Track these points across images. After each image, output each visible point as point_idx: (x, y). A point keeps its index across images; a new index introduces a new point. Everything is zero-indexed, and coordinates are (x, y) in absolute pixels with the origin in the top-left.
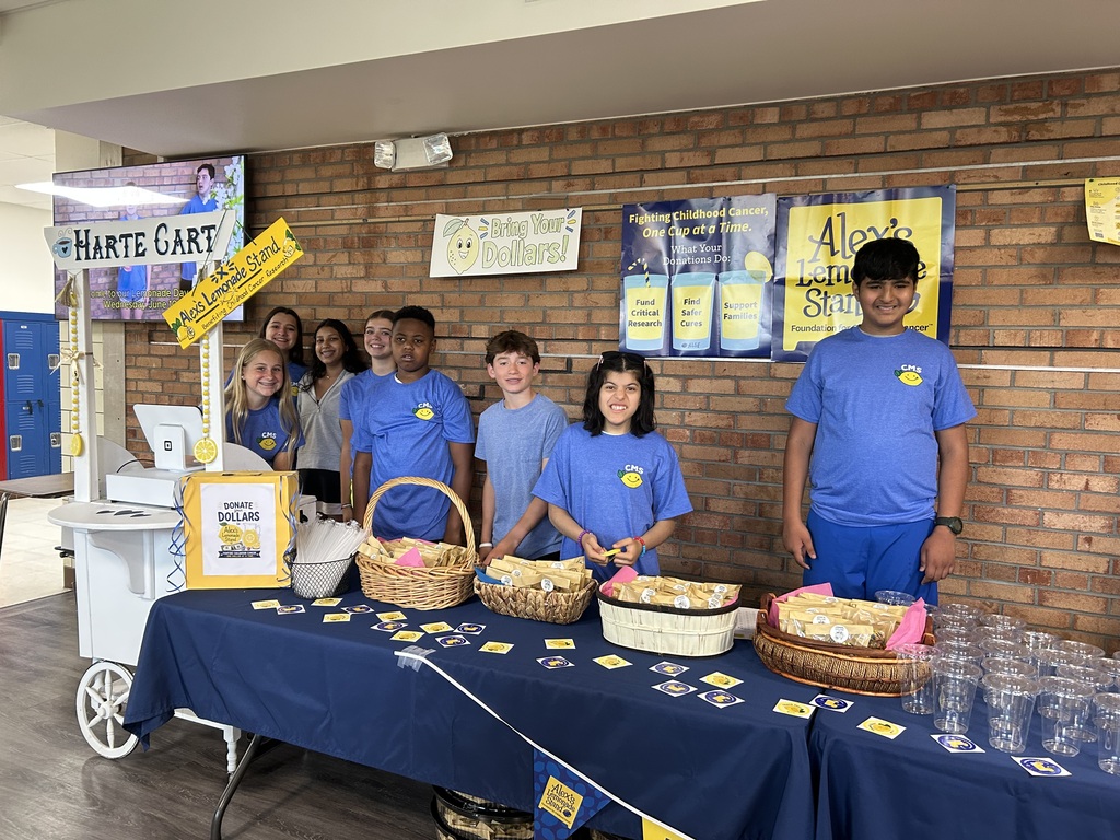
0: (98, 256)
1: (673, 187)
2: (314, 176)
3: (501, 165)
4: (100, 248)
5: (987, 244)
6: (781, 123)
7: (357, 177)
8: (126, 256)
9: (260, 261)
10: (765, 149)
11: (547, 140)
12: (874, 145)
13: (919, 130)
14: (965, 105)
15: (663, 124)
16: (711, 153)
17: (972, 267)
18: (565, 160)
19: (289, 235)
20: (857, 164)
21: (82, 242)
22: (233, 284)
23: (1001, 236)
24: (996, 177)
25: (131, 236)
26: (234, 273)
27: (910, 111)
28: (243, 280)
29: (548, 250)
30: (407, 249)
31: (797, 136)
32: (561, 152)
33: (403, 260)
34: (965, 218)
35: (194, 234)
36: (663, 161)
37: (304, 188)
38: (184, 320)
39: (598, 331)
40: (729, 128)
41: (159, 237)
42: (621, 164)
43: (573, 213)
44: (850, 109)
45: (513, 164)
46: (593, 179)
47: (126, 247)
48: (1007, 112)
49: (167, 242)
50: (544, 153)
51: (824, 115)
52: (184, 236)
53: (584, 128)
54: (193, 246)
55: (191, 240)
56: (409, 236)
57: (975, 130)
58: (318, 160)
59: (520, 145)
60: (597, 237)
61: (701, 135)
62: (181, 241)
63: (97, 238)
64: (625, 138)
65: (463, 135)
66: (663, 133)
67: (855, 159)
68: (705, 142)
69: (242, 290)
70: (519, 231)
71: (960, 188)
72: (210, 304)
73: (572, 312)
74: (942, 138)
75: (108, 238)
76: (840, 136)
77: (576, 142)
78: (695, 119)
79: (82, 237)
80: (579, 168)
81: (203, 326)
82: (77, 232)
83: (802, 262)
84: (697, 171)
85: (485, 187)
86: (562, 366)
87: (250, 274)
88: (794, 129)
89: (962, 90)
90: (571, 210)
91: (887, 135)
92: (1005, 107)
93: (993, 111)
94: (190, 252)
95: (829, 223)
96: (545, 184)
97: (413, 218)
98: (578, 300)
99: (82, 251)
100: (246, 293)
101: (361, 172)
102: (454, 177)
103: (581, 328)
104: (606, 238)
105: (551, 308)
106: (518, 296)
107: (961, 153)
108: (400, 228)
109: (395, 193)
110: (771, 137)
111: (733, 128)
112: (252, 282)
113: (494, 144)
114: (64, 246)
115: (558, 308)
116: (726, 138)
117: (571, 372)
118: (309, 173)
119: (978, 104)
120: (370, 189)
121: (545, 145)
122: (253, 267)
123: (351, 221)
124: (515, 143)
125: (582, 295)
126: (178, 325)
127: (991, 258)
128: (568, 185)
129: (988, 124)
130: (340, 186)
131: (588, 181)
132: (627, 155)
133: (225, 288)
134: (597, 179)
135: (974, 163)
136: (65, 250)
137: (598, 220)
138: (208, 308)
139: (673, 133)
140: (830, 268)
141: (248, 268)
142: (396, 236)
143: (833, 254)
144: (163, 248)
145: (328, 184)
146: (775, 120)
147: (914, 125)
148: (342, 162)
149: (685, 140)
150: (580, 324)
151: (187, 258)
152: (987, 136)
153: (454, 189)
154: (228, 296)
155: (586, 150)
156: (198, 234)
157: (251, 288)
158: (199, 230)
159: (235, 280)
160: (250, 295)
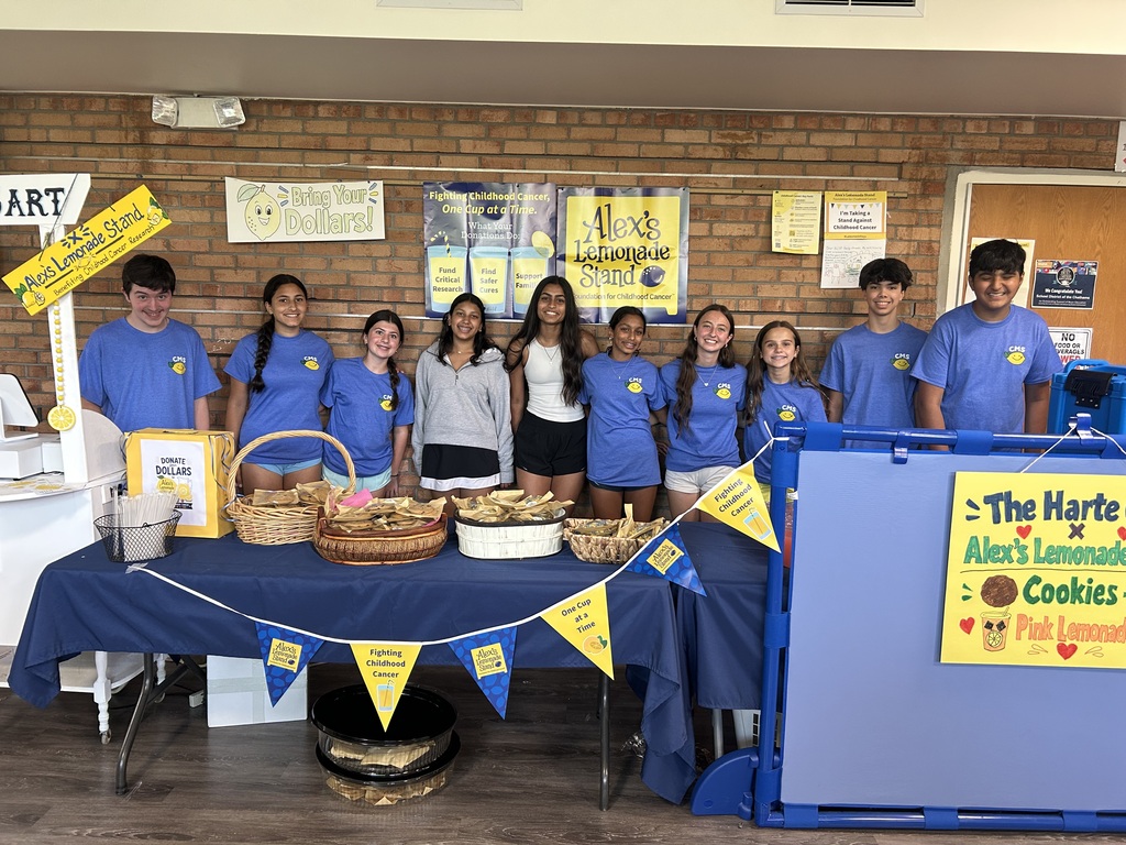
1: (468, 170)
2: (69, 124)
3: (297, 134)
5: (710, 235)
6: (558, 125)
7: (126, 130)
9: (121, 227)
10: (546, 146)
11: (344, 115)
12: (630, 151)
13: (663, 142)
14: (694, 127)
15: (456, 113)
16: (501, 143)
17: (700, 251)
18: (363, 135)
19: (152, 203)
20: (617, 165)
22: (89, 250)
23: (720, 229)
24: (716, 184)
27: (657, 127)
28: (101, 246)
29: (354, 219)
30: (192, 208)
31: (573, 136)
32: (359, 128)
33: (187, 219)
34: (696, 214)
35: (35, 196)
36: (458, 146)
37: (54, 135)
38: (30, 285)
39: (403, 294)
40: (515, 124)
42: (419, 145)
43: (375, 185)
44: (612, 120)
45: (309, 134)
46: (391, 157)
48: (723, 136)
50: (342, 127)
51: (593, 122)
52: (23, 197)
53: (382, 109)
54: (35, 209)
56: (194, 195)
57: (702, 147)
58: (74, 107)
59: (316, 117)
60: (398, 209)
61: (491, 127)
62: (18, 202)
64: (422, 122)
65: (252, 100)
66: (456, 121)
67: (617, 161)
68: (495, 134)
70: (323, 200)
71: (692, 191)
72: (62, 270)
73: (376, 276)
74: (679, 151)
76: (605, 141)
77: (375, 120)
78: (486, 112)
80: (377, 144)
81: (56, 292)
83: (578, 242)
84: (488, 158)
85: (279, 153)
87: (109, 240)
88: (569, 132)
89: (692, 115)
90: (372, 182)
91: (640, 144)
92: (721, 132)
93: (714, 133)
94: (31, 214)
95: (599, 212)
96: (343, 156)
97: (199, 178)
98: (382, 265)
101: (131, 125)
102: (243, 141)
103: (385, 291)
104: (407, 210)
105: (355, 272)
106: (320, 259)
107: (692, 164)
108: (184, 187)
109: (172, 150)
110: (550, 136)
111: (519, 124)
113: (288, 112)
115: (363, 272)
116: (514, 132)
118: (63, 120)
119: (703, 128)
120: (143, 143)
121: (342, 119)
122: (112, 233)
123: (121, 176)
124: (311, 114)
125: (386, 261)
126: (22, 290)
127: (714, 245)
128: (367, 159)
129: (710, 144)
130: (103, 136)
131: (386, 157)
132: (424, 137)
133: (80, 253)
134: (394, 156)
135: (700, 172)
137: (398, 193)
138: (59, 274)
139: (467, 123)
140: (601, 248)
141: (105, 234)
142: (179, 195)
143: (602, 237)
145: (88, 134)
146: (554, 122)
147: (659, 138)
148: (106, 112)
149: (478, 130)
150: (385, 288)
151: (27, 221)
152: (709, 153)
153: (244, 152)
154: (84, 262)
155: (385, 128)
156: (40, 196)
157: (112, 254)
158: (43, 193)
159: (91, 245)
160: (111, 261)
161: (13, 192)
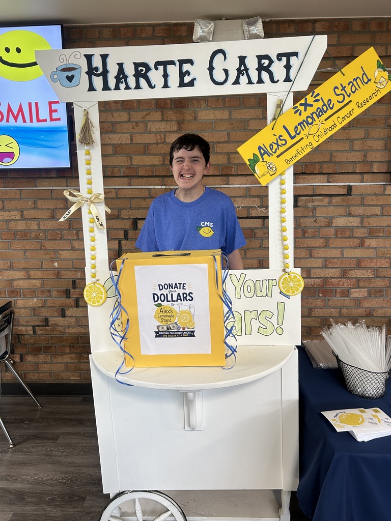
0: (122, 86)
4: (125, 77)
8: (166, 86)
9: (349, 91)
11: (336, 29)
18: (349, 45)
19: (379, 66)
21: (97, 69)
22: (319, 116)
25: (172, 63)
26: (320, 104)
28: (330, 112)
32: (347, 39)
35: (266, 62)
38: (262, 155)
39: (372, 166)
41: (214, 65)
47: (166, 76)
49: (226, 71)
52: (252, 64)
53: (365, 23)
54: (265, 76)
55: (260, 68)
58: (129, 35)
62: (246, 69)
63: (121, 65)
69: (329, 123)
72: (292, 138)
73: (353, 153)
75: (137, 65)
77: (359, 32)
79: (97, 62)
81: (287, 161)
82: (89, 58)
86: (344, 191)
87: (337, 106)
94: (260, 81)
96: (331, 62)
98: (357, 145)
99: (98, 82)
100: (335, 125)
103: (358, 165)
105: (336, 151)
112: (342, 114)
113: (292, 29)
114: (70, 74)
115: (342, 151)
117: (350, 195)
121: (333, 33)
122: (341, 98)
124: (310, 29)
125: (360, 141)
126: (255, 160)
133: (310, 120)
136: (70, 79)
138: (290, 142)
141: (335, 99)
144: (219, 76)
148: (154, 37)
150: (358, 162)
151: (256, 89)
154: (313, 129)
156: (271, 62)
157: (340, 120)
158: (274, 58)
159: (320, 112)
160: (339, 127)
161: (242, 59)
